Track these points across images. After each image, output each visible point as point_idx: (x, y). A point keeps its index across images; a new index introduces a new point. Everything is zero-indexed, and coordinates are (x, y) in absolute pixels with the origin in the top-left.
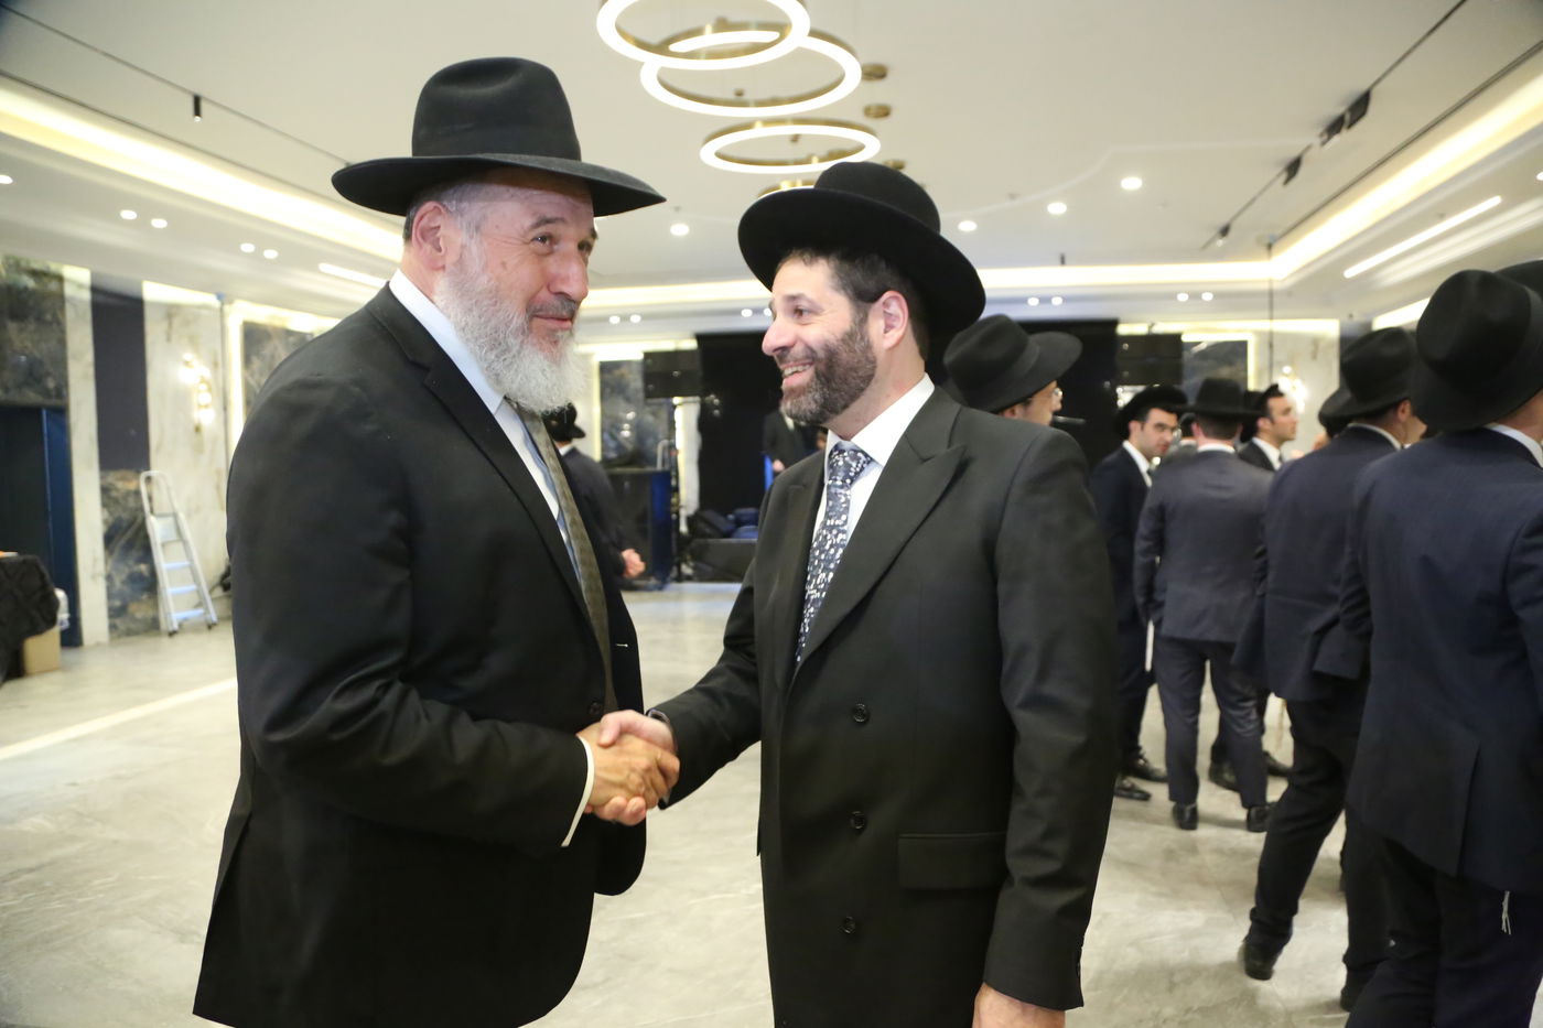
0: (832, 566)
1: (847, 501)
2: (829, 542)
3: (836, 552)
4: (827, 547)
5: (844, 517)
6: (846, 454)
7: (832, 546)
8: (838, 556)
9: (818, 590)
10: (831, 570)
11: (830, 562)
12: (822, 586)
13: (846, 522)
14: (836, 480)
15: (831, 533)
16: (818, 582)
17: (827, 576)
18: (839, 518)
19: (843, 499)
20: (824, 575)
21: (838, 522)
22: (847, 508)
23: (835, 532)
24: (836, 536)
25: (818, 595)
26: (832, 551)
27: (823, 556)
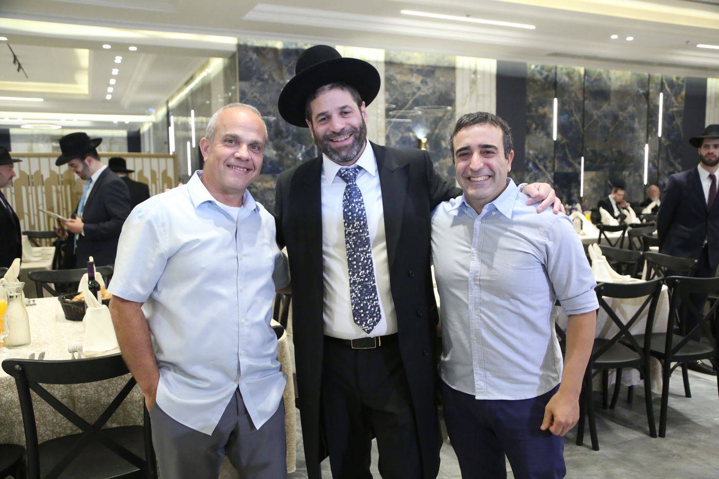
2: (357, 209)
3: (362, 212)
5: (361, 198)
6: (350, 170)
7: (359, 210)
10: (361, 220)
11: (360, 217)
14: (353, 182)
15: (357, 204)
16: (355, 225)
17: (360, 223)
18: (359, 198)
19: (358, 190)
20: (358, 223)
21: (359, 200)
23: (359, 204)
24: (361, 206)
25: (357, 231)
26: (360, 212)
27: (355, 215)
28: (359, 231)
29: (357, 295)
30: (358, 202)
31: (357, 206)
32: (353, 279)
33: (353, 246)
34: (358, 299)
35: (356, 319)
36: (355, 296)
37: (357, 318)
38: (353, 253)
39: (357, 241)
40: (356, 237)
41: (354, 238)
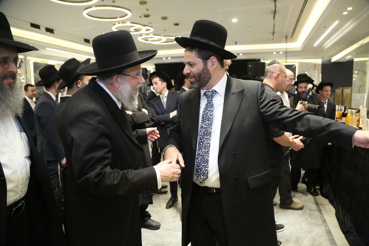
1: (213, 104)
5: (213, 108)
6: (210, 92)
7: (210, 115)
9: (206, 125)
10: (210, 121)
11: (209, 119)
13: (213, 109)
14: (210, 99)
15: (209, 112)
16: (206, 123)
18: (212, 108)
19: (212, 104)
20: (208, 122)
21: (211, 109)
22: (213, 106)
23: (210, 112)
24: (211, 113)
25: (206, 126)
26: (210, 116)
27: (207, 117)
28: (207, 126)
30: (210, 110)
33: (203, 134)
34: (199, 164)
35: (197, 173)
36: (198, 161)
38: (202, 138)
39: (205, 132)
40: (205, 130)
41: (204, 130)
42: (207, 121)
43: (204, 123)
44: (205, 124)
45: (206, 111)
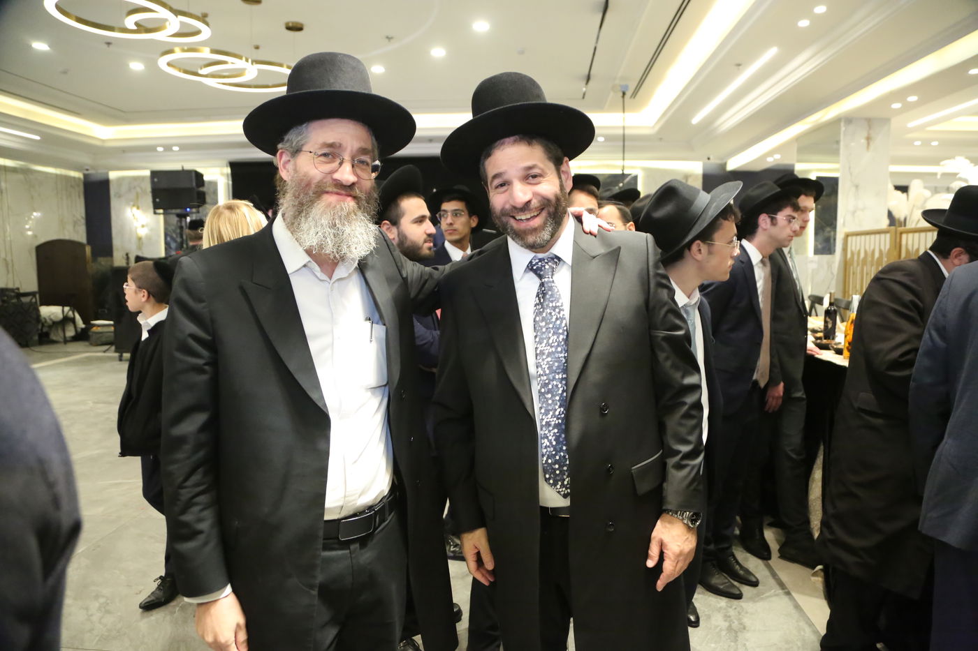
0: (561, 331)
1: (558, 292)
2: (555, 317)
3: (561, 322)
4: (554, 320)
5: (560, 301)
6: (546, 261)
7: (557, 319)
8: (563, 325)
10: (560, 334)
11: (558, 329)
12: (556, 344)
13: (562, 303)
14: (548, 278)
15: (554, 311)
16: (551, 341)
17: (558, 337)
18: (558, 302)
19: (556, 290)
20: (555, 337)
21: (557, 305)
22: (559, 296)
23: (557, 310)
24: (559, 313)
25: (554, 349)
26: (558, 322)
27: (551, 326)
28: (557, 349)
29: (551, 443)
30: (556, 307)
31: (553, 314)
32: (545, 420)
33: (547, 372)
34: (552, 449)
35: (547, 476)
36: (548, 444)
37: (550, 475)
38: (547, 381)
39: (553, 364)
40: (552, 358)
41: (549, 359)
42: (553, 335)
43: (545, 341)
44: (548, 344)
45: (543, 311)
